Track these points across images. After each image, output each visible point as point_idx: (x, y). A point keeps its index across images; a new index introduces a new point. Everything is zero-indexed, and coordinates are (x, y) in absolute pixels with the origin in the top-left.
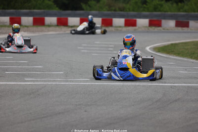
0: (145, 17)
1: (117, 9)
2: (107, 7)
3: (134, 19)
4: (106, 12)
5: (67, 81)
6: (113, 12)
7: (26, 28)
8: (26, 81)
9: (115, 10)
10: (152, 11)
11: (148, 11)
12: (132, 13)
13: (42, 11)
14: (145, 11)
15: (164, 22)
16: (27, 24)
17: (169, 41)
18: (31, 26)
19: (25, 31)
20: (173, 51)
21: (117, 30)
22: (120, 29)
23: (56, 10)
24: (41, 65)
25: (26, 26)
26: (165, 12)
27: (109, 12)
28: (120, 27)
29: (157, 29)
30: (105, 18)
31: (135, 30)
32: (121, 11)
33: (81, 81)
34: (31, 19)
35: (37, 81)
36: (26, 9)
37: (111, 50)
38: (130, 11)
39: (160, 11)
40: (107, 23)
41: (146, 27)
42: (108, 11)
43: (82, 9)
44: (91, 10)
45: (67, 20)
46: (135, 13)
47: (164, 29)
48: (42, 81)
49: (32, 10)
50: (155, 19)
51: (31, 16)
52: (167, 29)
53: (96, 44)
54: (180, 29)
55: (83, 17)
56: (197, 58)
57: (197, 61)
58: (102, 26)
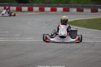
0: (61, 7)
2: (42, 2)
3: (56, 8)
9: (46, 3)
10: (65, 4)
14: (61, 4)
15: (71, 9)
17: (73, 19)
22: (48, 13)
24: (8, 31)
26: (71, 4)
28: (48, 12)
29: (67, 13)
30: (40, 7)
31: (56, 13)
32: (49, 3)
38: (53, 4)
39: (69, 4)
40: (42, 10)
41: (62, 12)
42: (42, 3)
43: (29, 3)
44: (33, 3)
45: (21, 8)
46: (56, 5)
47: (71, 13)
48: (9, 39)
49: (4, 3)
50: (66, 8)
51: (3, 6)
52: (73, 13)
53: (36, 20)
54: (79, 13)
55: (29, 7)
56: (88, 28)
57: (87, 29)
58: (39, 11)
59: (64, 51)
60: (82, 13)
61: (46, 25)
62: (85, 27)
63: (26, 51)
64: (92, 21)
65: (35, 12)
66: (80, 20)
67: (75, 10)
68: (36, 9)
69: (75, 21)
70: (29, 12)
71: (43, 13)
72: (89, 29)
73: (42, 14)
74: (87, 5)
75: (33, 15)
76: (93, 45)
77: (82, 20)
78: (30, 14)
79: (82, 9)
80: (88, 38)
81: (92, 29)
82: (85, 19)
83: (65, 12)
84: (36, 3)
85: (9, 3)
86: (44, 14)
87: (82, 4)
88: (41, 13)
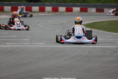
0: (78, 6)
1: (61, 1)
3: (72, 7)
4: (55, 3)
5: (31, 45)
6: (59, 3)
7: (6, 13)
8: (7, 45)
9: (60, 2)
10: (82, 3)
11: (80, 3)
12: (70, 4)
13: (16, 2)
14: (78, 3)
15: (89, 9)
16: (7, 11)
17: (92, 20)
18: (10, 12)
19: (6, 15)
20: (94, 27)
21: (61, 14)
22: (63, 13)
23: (25, 2)
24: (16, 35)
25: (7, 12)
26: (90, 3)
27: (57, 3)
28: (63, 12)
29: (85, 13)
30: (54, 7)
31: (72, 14)
32: (64, 2)
33: (39, 45)
34: (10, 8)
35: (14, 45)
36: (7, 1)
37: (58, 26)
38: (69, 3)
39: (87, 3)
40: (55, 10)
41: (79, 12)
43: (41, 2)
44: (45, 2)
45: (31, 8)
46: (72, 4)
47: (89, 13)
48: (17, 45)
49: (11, 2)
50: (84, 7)
51: (10, 6)
52: (91, 14)
53: (49, 22)
54: (98, 13)
55: (41, 7)
56: (109, 31)
57: (108, 33)
58: (52, 12)
59: (81, 59)
60: (102, 13)
61: (60, 27)
62: (105, 30)
63: (37, 59)
64: (114, 24)
65: (47, 13)
66: (100, 22)
67: (94, 10)
68: (49, 9)
69: (94, 22)
70: (41, 13)
71: (57, 13)
72: (111, 32)
73: (55, 15)
74: (109, 4)
75: (45, 15)
76: (116, 52)
77: (102, 22)
78: (42, 15)
79: (103, 8)
80: (110, 43)
81: (114, 32)
82: (106, 21)
83: (83, 13)
84: (49, 2)
85: (17, 1)
86: (58, 15)
87: (102, 3)
88: (54, 13)
